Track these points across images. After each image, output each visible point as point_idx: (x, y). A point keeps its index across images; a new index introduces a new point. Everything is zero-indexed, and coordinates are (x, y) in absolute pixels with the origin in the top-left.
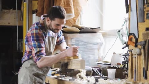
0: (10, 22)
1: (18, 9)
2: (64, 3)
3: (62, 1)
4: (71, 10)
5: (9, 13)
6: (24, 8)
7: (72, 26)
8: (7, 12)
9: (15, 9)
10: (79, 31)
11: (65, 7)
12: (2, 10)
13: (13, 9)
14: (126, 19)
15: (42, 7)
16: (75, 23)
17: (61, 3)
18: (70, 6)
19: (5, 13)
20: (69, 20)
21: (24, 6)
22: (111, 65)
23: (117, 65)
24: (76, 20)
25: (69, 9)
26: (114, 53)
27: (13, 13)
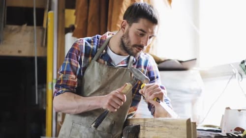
0: (20, 49)
1: (37, 25)
5: (20, 31)
6: (49, 24)
8: (14, 30)
9: (30, 24)
12: (6, 26)
15: (85, 19)
19: (11, 31)
21: (49, 19)
22: (220, 132)
23: (235, 132)
26: (228, 108)
27: (26, 31)
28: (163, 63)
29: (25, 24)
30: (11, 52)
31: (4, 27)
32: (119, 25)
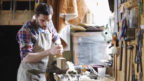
0: (23, 22)
1: (31, 10)
2: (67, 3)
3: (66, 1)
5: (23, 13)
7: (78, 25)
8: (21, 12)
9: (28, 9)
10: (85, 29)
12: (16, 11)
13: (27, 10)
14: (110, 18)
16: (80, 22)
17: (65, 4)
19: (19, 13)
20: (74, 19)
24: (81, 19)
25: (71, 9)
27: (26, 13)
28: (88, 28)
29: (26, 9)
30: (19, 23)
31: (15, 11)
32: (62, 10)
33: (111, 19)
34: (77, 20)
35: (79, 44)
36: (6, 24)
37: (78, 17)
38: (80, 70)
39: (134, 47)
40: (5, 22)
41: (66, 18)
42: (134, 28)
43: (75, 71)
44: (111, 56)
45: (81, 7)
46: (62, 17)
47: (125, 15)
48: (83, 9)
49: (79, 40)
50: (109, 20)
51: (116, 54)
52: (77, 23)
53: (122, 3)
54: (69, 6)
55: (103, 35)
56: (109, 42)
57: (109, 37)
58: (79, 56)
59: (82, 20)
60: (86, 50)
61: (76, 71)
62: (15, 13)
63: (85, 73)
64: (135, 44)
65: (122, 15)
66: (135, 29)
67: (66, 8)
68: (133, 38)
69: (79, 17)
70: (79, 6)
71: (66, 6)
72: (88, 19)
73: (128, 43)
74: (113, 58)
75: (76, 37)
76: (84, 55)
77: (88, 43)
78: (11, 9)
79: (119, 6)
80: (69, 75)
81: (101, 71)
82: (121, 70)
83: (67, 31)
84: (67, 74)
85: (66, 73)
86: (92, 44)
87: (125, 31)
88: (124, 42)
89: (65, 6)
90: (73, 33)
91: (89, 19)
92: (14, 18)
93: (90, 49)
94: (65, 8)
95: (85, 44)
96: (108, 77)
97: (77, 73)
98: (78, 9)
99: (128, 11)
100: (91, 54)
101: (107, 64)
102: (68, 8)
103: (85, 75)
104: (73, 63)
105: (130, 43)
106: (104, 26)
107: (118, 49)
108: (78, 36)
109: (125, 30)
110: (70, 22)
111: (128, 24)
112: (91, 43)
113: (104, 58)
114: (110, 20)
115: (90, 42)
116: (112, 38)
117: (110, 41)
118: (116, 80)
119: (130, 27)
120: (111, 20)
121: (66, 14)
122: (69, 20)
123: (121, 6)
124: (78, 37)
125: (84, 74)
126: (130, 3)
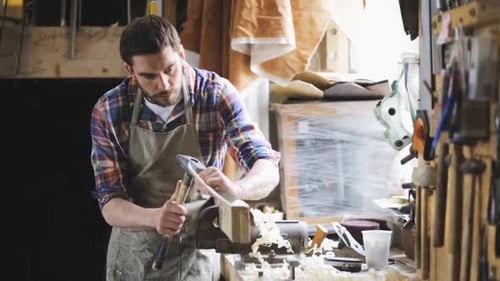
0: (105, 67)
4: (280, 25)
5: (104, 37)
7: (294, 79)
8: (97, 34)
9: (123, 22)
10: (320, 93)
11: (260, 14)
12: (82, 28)
13: (119, 25)
14: (405, 59)
16: (303, 68)
17: (248, 5)
18: (277, 10)
19: (90, 36)
20: (281, 58)
24: (308, 56)
25: (272, 22)
27: (114, 35)
28: (332, 88)
29: (114, 23)
31: (77, 30)
32: (241, 28)
33: (409, 61)
34: (293, 61)
35: (300, 144)
36: (49, 73)
37: (296, 50)
38: (300, 238)
39: (484, 167)
40: (42, 66)
41: (252, 54)
42: (484, 99)
43: (282, 243)
44: (407, 190)
45: (305, 15)
46: (241, 51)
47: (454, 53)
48: (312, 22)
49: (301, 131)
50: (402, 67)
51: (426, 188)
52: (294, 72)
53: (444, 8)
54: (265, 12)
55: (379, 118)
56: (399, 144)
57: (402, 126)
58: (301, 187)
59: (309, 60)
60: (326, 165)
61: (287, 244)
62: (77, 35)
63: (319, 246)
64: (488, 157)
65: (446, 52)
66: (488, 104)
67: (254, 18)
68: (483, 133)
69: (301, 49)
70: (298, 12)
71: (255, 11)
72: (330, 55)
73: (466, 151)
74: (414, 197)
75: (290, 118)
76: (318, 181)
77: (332, 141)
78: (63, 23)
79: (435, 19)
80: (260, 257)
81: (373, 244)
82: (440, 242)
83: (260, 97)
84: (255, 252)
85: (251, 251)
86: (345, 146)
87: (454, 112)
88: (452, 147)
89: (251, 13)
90: (278, 105)
91: (336, 55)
92: (73, 54)
93: (340, 162)
94: (249, 19)
95: (322, 144)
96: (401, 262)
97: (291, 250)
98: (296, 23)
99: (466, 39)
100: (341, 180)
101: (396, 215)
102: (259, 20)
103: (318, 254)
104: (281, 210)
105: (472, 151)
106: (386, 81)
107: (432, 168)
108: (297, 115)
109: (455, 105)
110: (270, 66)
111: (464, 86)
112: (342, 142)
113: (389, 193)
114: (406, 66)
115: (338, 136)
116: (411, 130)
117: (404, 141)
118: (426, 276)
119: (472, 95)
120: (410, 66)
121: (253, 41)
122: (265, 60)
123: (440, 19)
124: (296, 120)
125: (315, 251)
126: (472, 13)
